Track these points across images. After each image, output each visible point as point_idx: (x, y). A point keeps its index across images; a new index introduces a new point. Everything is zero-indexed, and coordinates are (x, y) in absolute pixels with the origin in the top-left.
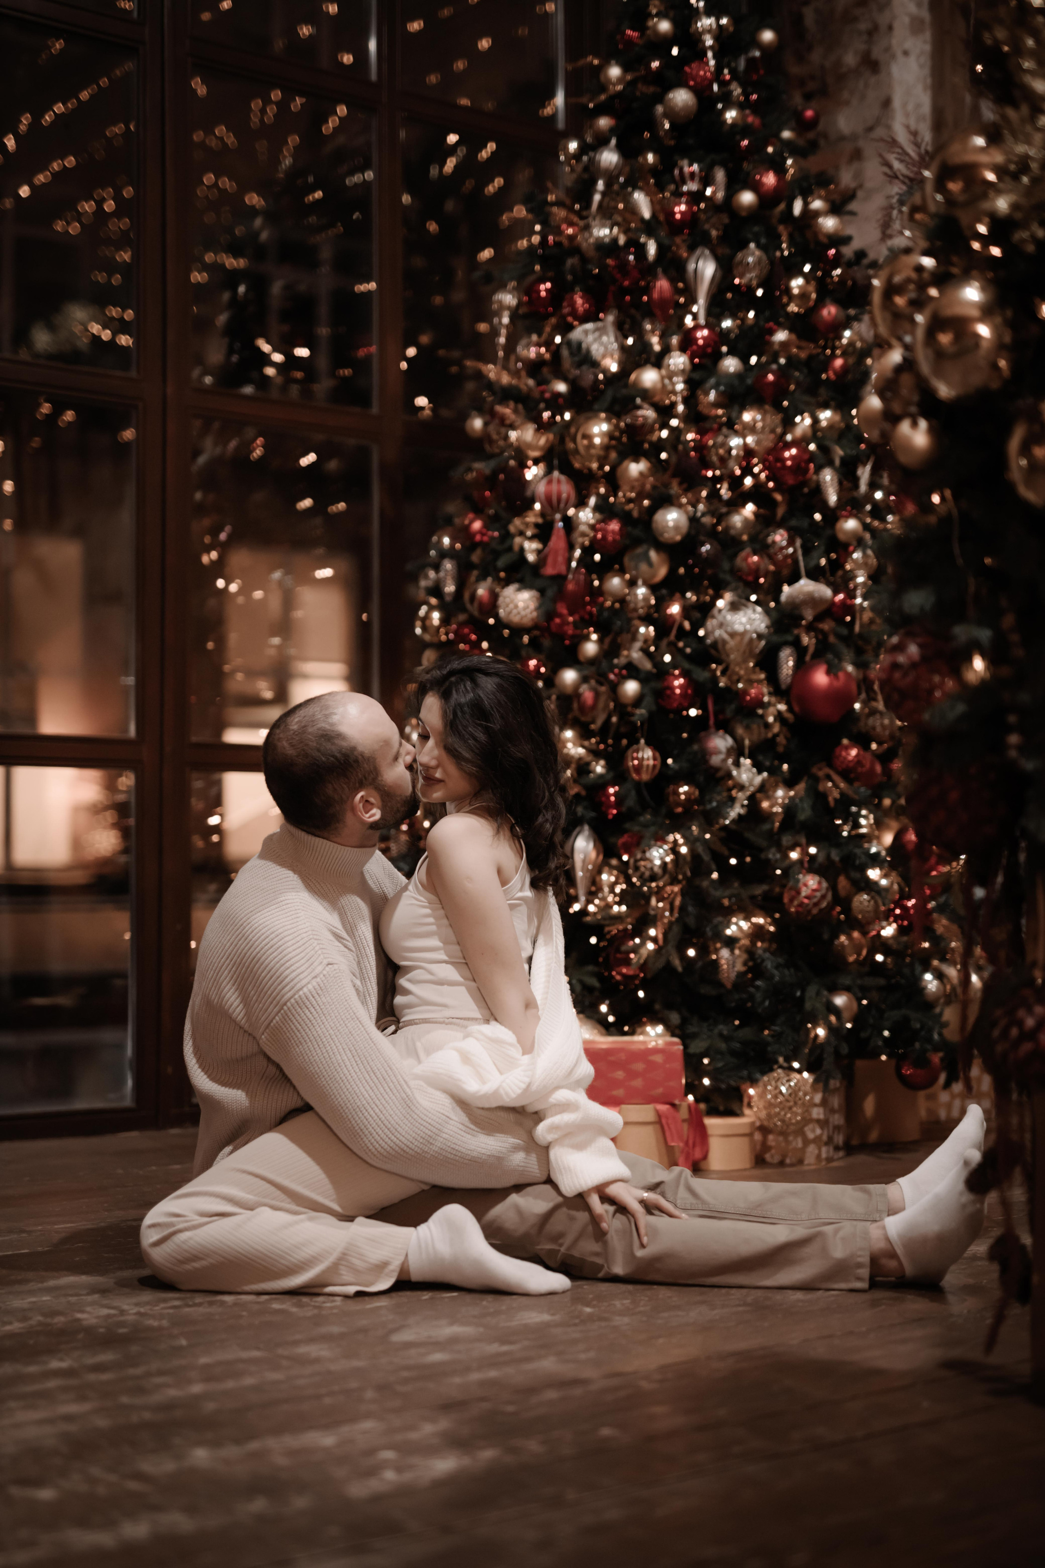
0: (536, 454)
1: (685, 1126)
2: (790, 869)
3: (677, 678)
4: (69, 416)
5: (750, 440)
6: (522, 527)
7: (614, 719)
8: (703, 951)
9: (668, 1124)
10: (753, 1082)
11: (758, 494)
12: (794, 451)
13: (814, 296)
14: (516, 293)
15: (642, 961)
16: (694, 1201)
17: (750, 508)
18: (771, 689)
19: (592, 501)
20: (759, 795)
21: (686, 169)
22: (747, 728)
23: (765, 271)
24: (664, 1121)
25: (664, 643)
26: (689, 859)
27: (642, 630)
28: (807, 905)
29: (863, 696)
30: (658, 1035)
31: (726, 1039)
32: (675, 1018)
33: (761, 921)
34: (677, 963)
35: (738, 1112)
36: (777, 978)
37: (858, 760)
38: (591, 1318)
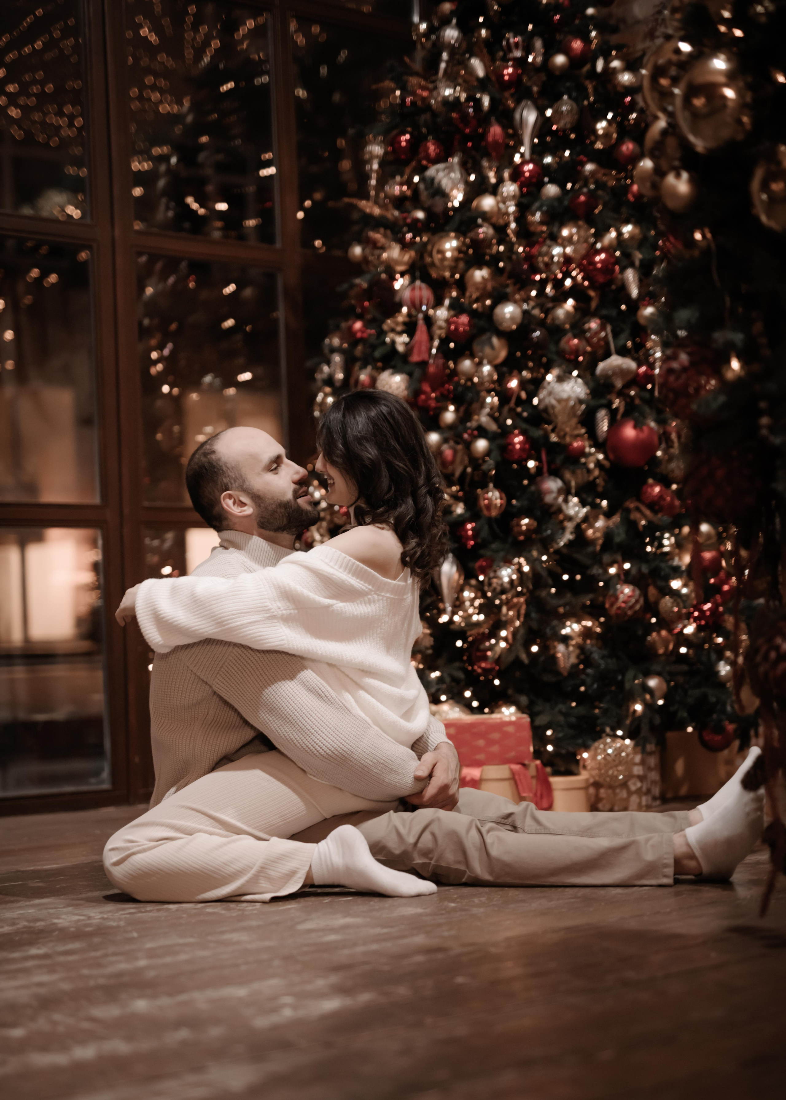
0: (401, 268)
1: (534, 782)
2: (609, 581)
3: (517, 436)
4: (53, 278)
5: (569, 250)
6: (393, 325)
7: (469, 470)
8: (544, 648)
9: (520, 780)
10: (587, 748)
11: (576, 292)
12: (603, 256)
13: (615, 136)
14: (383, 145)
15: (497, 656)
16: (538, 827)
17: (570, 303)
18: (592, 443)
19: (447, 302)
20: (584, 526)
21: (512, 40)
22: (573, 473)
23: (576, 117)
24: (517, 777)
25: (506, 409)
26: (530, 575)
27: (489, 400)
28: (624, 608)
29: (663, 446)
30: (511, 714)
31: (566, 715)
32: (524, 700)
33: (589, 624)
34: (524, 657)
35: (576, 771)
36: (603, 666)
37: (661, 496)
38: (454, 910)
